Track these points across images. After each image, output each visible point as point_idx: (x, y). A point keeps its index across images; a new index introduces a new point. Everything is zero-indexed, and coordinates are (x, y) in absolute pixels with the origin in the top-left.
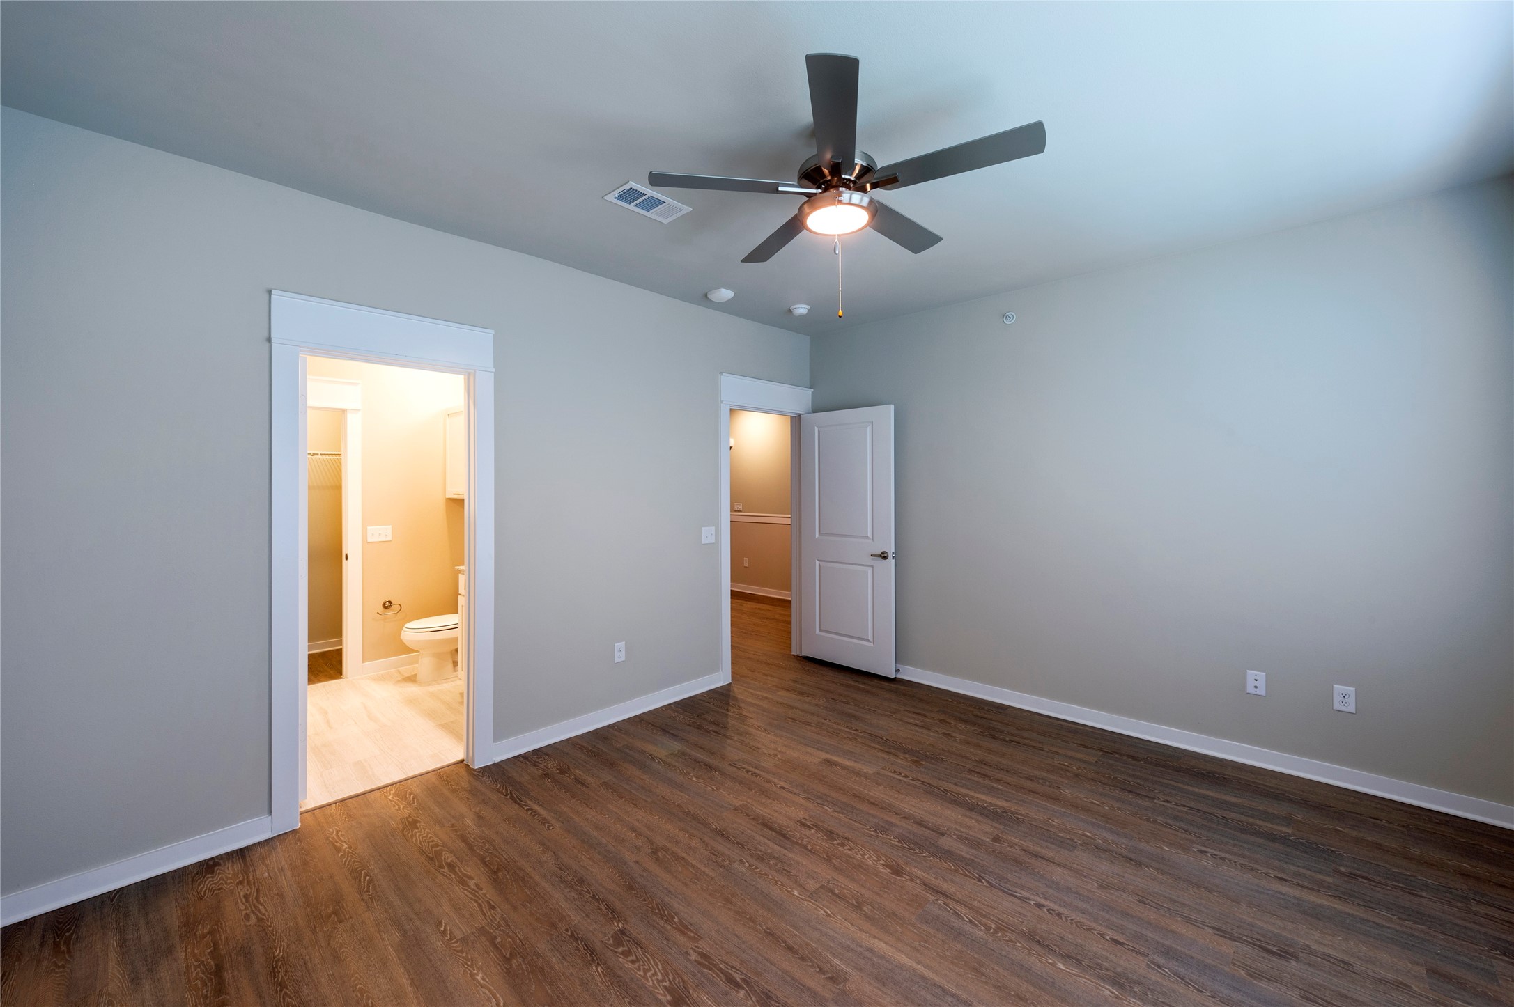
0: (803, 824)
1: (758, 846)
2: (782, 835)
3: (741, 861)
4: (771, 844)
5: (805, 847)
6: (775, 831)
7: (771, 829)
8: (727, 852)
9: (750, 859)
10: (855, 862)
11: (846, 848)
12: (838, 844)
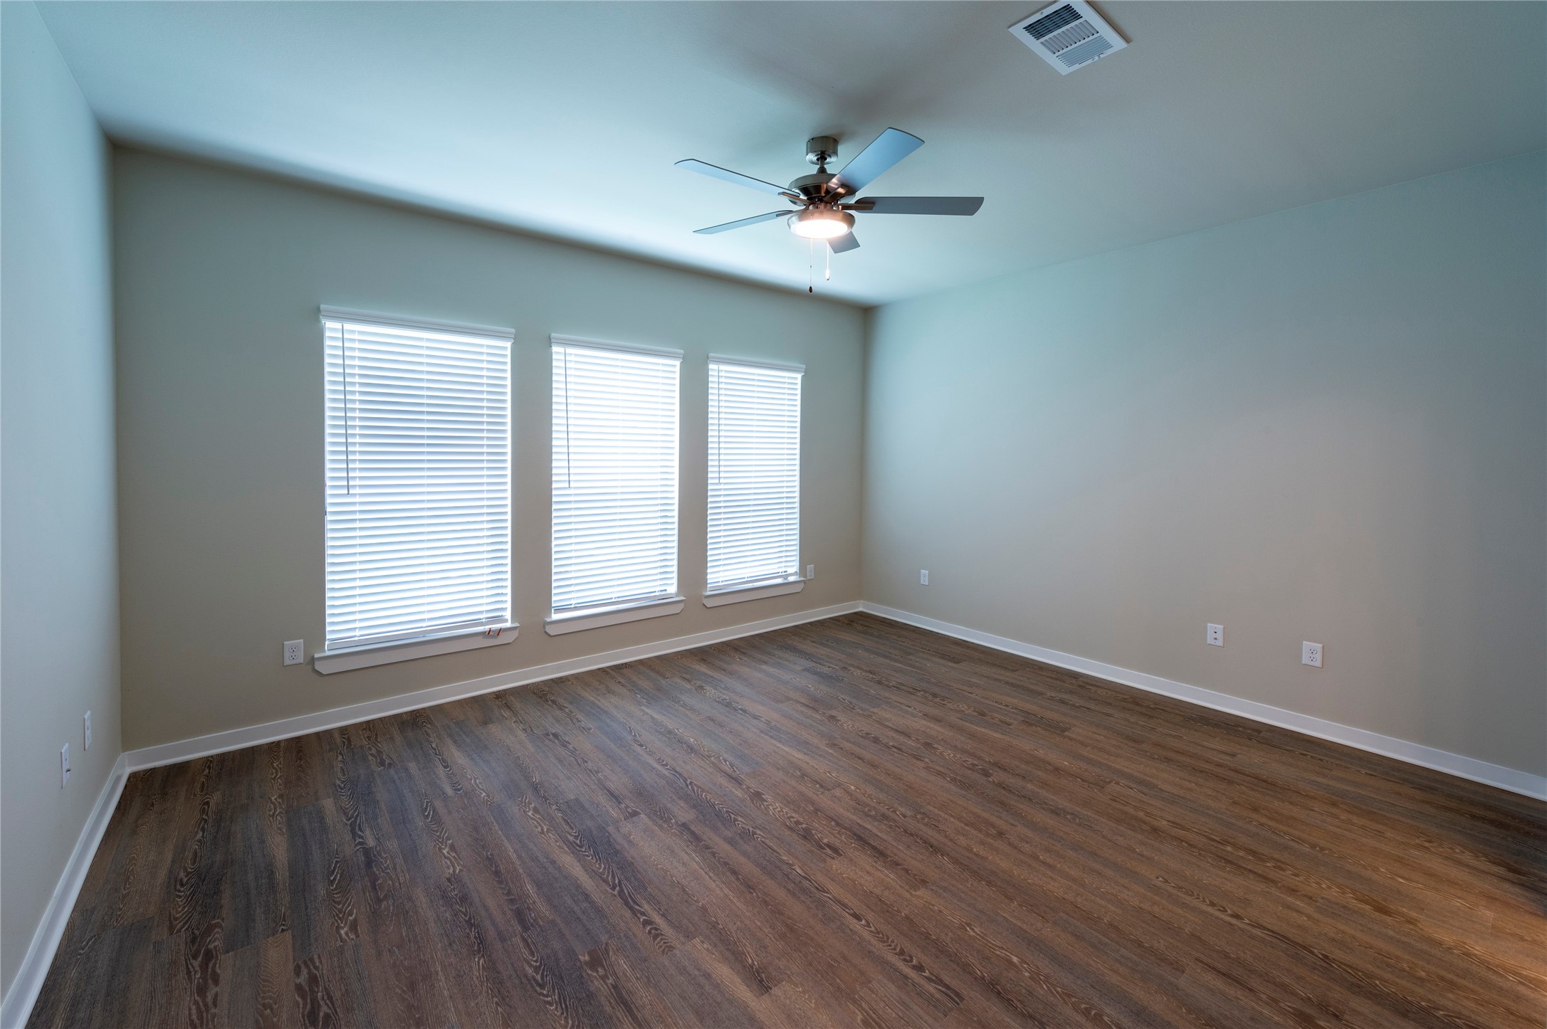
0: (835, 850)
1: (889, 830)
2: (862, 840)
3: (905, 817)
4: (875, 830)
5: (838, 824)
6: (869, 844)
7: (874, 848)
8: (922, 827)
9: (897, 818)
10: (792, 806)
11: (795, 820)
12: (802, 824)
